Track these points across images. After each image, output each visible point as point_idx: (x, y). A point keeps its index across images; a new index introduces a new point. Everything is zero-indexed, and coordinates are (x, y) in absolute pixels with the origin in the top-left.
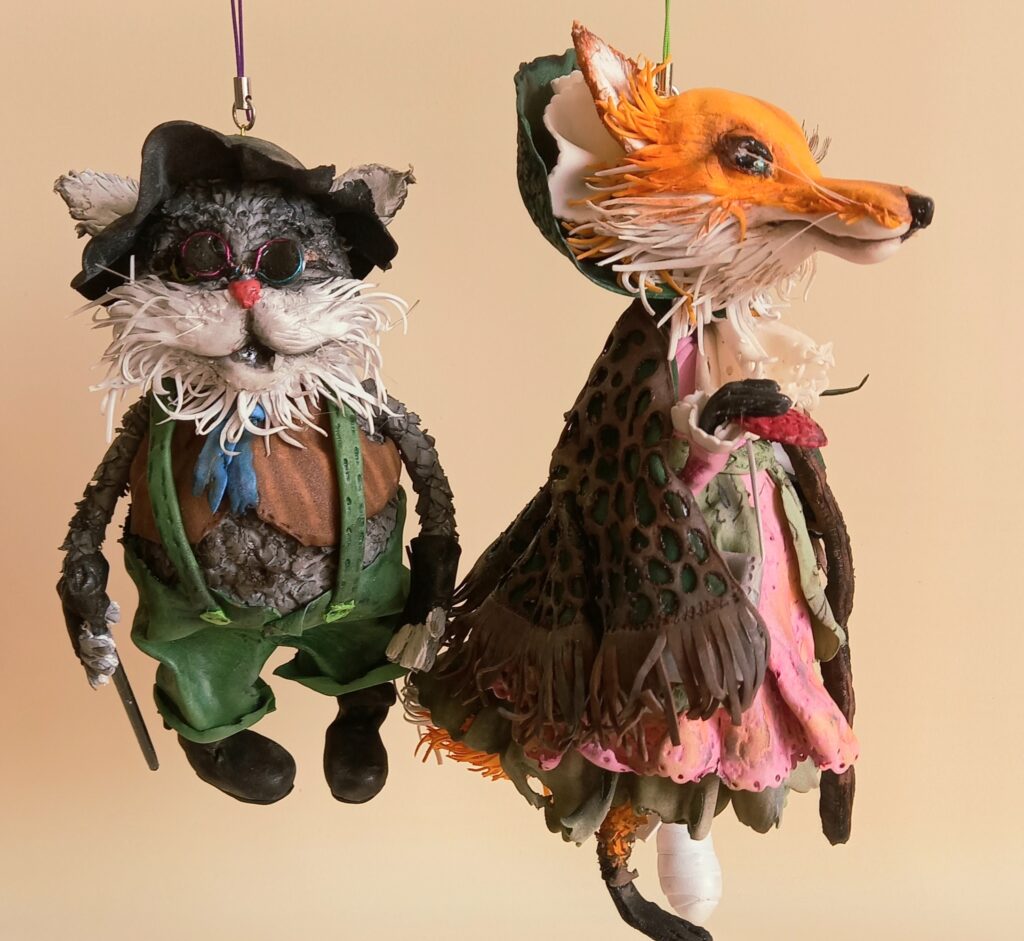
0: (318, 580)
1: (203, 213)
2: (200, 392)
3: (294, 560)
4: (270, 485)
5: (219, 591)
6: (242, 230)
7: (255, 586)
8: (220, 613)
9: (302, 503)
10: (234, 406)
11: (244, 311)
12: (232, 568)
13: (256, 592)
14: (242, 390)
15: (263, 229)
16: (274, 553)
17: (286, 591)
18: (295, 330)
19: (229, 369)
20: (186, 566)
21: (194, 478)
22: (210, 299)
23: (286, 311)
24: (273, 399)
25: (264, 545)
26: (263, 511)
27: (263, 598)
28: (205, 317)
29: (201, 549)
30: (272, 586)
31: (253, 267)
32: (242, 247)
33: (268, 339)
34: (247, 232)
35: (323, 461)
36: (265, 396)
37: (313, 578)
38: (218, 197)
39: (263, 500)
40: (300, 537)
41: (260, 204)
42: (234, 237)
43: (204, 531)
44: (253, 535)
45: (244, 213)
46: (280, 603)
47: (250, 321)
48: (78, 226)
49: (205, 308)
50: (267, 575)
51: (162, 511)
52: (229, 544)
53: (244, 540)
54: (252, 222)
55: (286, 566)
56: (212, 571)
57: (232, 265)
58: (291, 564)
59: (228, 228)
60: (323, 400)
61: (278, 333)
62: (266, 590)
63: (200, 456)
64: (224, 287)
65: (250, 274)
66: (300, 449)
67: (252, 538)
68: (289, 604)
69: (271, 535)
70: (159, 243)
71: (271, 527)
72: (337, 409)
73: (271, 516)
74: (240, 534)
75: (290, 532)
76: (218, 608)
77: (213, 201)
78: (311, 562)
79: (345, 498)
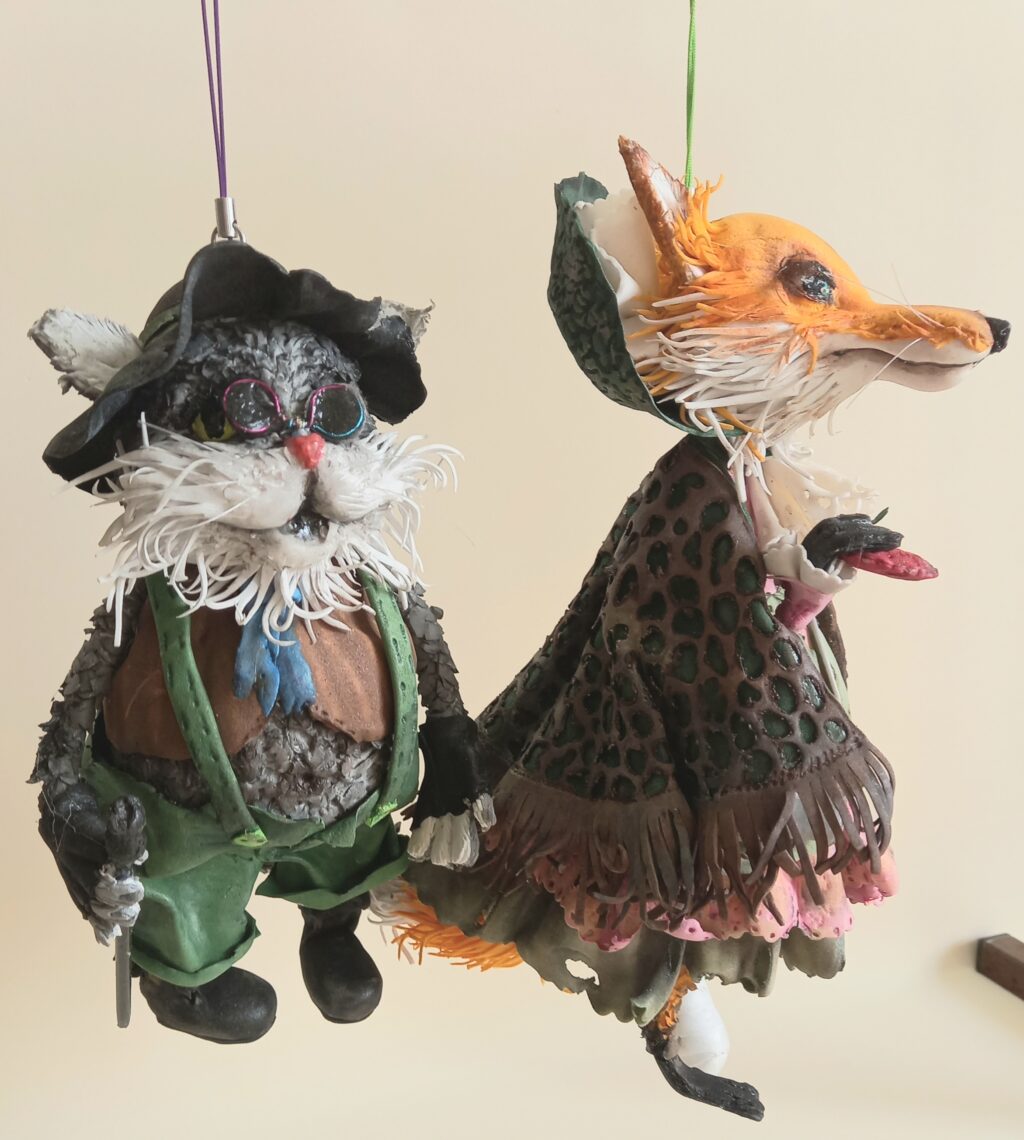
0: (365, 782)
1: (232, 357)
2: (223, 575)
3: (344, 761)
4: (321, 677)
5: (257, 807)
6: (285, 376)
7: (300, 796)
8: (259, 833)
9: (355, 694)
11: (306, 472)
12: (273, 779)
13: (300, 803)
14: (285, 567)
15: (305, 375)
16: (323, 755)
17: (332, 797)
18: (359, 491)
19: (275, 544)
20: (226, 782)
21: (237, 677)
22: (267, 459)
23: (351, 470)
24: (313, 577)
25: (312, 747)
26: (317, 708)
27: (307, 809)
28: (261, 481)
29: (240, 759)
30: (318, 794)
31: (308, 419)
32: (287, 398)
33: (330, 504)
34: (291, 378)
36: (305, 574)
37: (360, 779)
38: (249, 338)
39: (317, 695)
40: (354, 733)
41: (298, 345)
42: (278, 383)
43: (245, 739)
44: (299, 736)
45: (284, 356)
46: (325, 812)
47: (313, 481)
48: (62, 379)
49: (261, 471)
51: (194, 721)
52: (273, 751)
53: (290, 745)
54: (294, 367)
55: (334, 769)
56: (249, 786)
57: (284, 418)
58: (340, 767)
59: (269, 375)
61: (343, 495)
62: (312, 799)
63: (239, 650)
64: (278, 444)
65: (306, 427)
66: (344, 632)
67: (298, 741)
68: (332, 812)
69: (320, 733)
70: (173, 397)
71: (322, 725)
73: (325, 713)
74: (285, 737)
75: (344, 728)
76: (258, 827)
77: (243, 342)
78: (359, 760)
79: (400, 684)
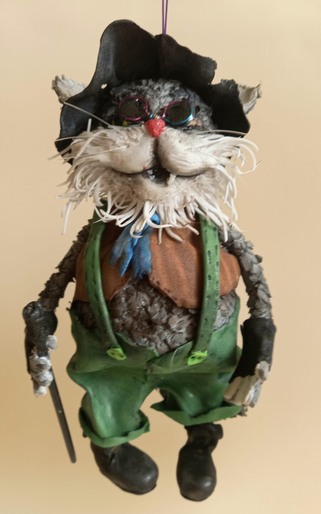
0: (184, 333)
3: (170, 317)
4: (159, 262)
5: (120, 334)
6: (157, 97)
7: (143, 333)
8: (120, 350)
9: (179, 276)
10: (141, 212)
11: (153, 139)
12: (129, 320)
13: (144, 337)
14: (148, 200)
16: (158, 310)
17: (163, 338)
18: (184, 154)
19: (140, 183)
20: (101, 313)
21: (112, 254)
22: (133, 131)
24: (166, 209)
25: (151, 303)
26: (153, 279)
27: (148, 342)
28: (128, 142)
29: (112, 303)
30: (153, 334)
31: (161, 116)
33: (167, 160)
35: (193, 251)
36: (161, 206)
37: (181, 331)
39: (154, 271)
41: (169, 86)
42: (151, 100)
43: (115, 290)
44: (146, 297)
45: (159, 89)
46: (159, 346)
47: (157, 146)
49: (129, 137)
50: (151, 325)
51: (90, 276)
52: (130, 301)
53: (140, 299)
54: (163, 94)
55: (164, 320)
56: (117, 321)
57: (149, 114)
58: (168, 319)
60: (197, 215)
61: (173, 155)
62: (150, 336)
63: (117, 241)
65: (159, 119)
68: (164, 348)
69: (156, 296)
71: (158, 291)
72: (205, 221)
73: (158, 283)
74: (137, 295)
75: (170, 295)
76: (119, 346)
78: (181, 319)
79: (207, 275)
